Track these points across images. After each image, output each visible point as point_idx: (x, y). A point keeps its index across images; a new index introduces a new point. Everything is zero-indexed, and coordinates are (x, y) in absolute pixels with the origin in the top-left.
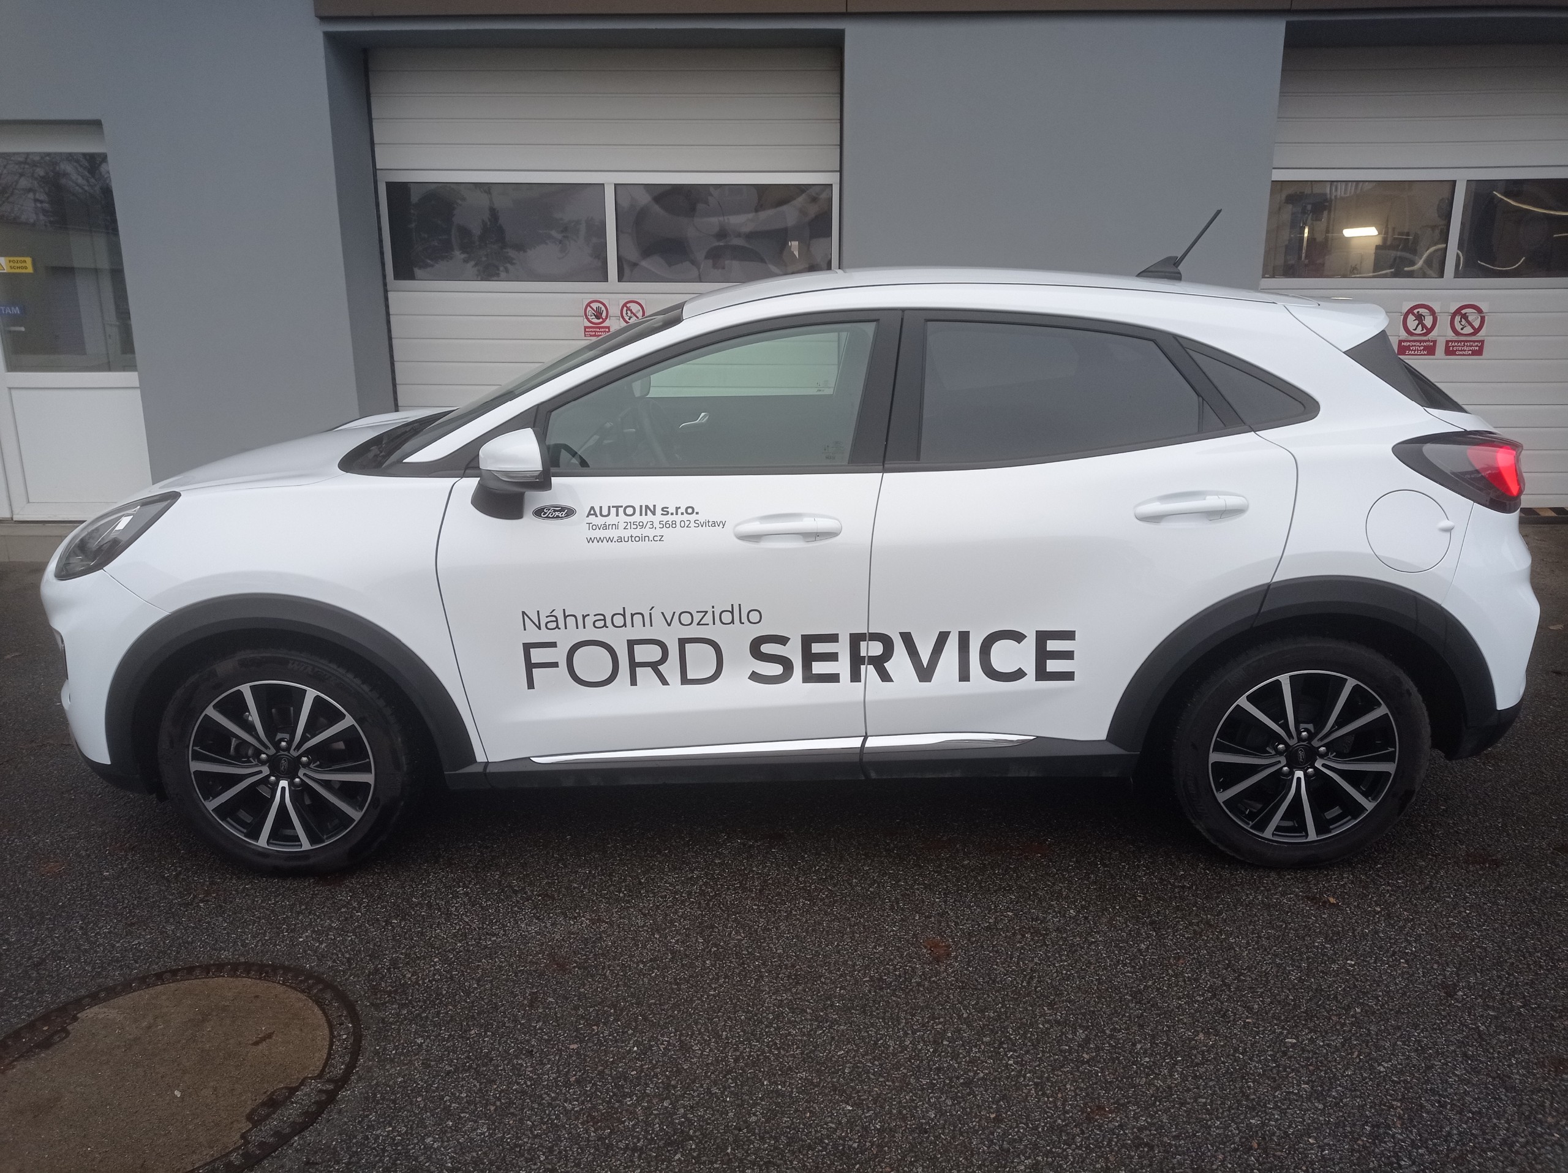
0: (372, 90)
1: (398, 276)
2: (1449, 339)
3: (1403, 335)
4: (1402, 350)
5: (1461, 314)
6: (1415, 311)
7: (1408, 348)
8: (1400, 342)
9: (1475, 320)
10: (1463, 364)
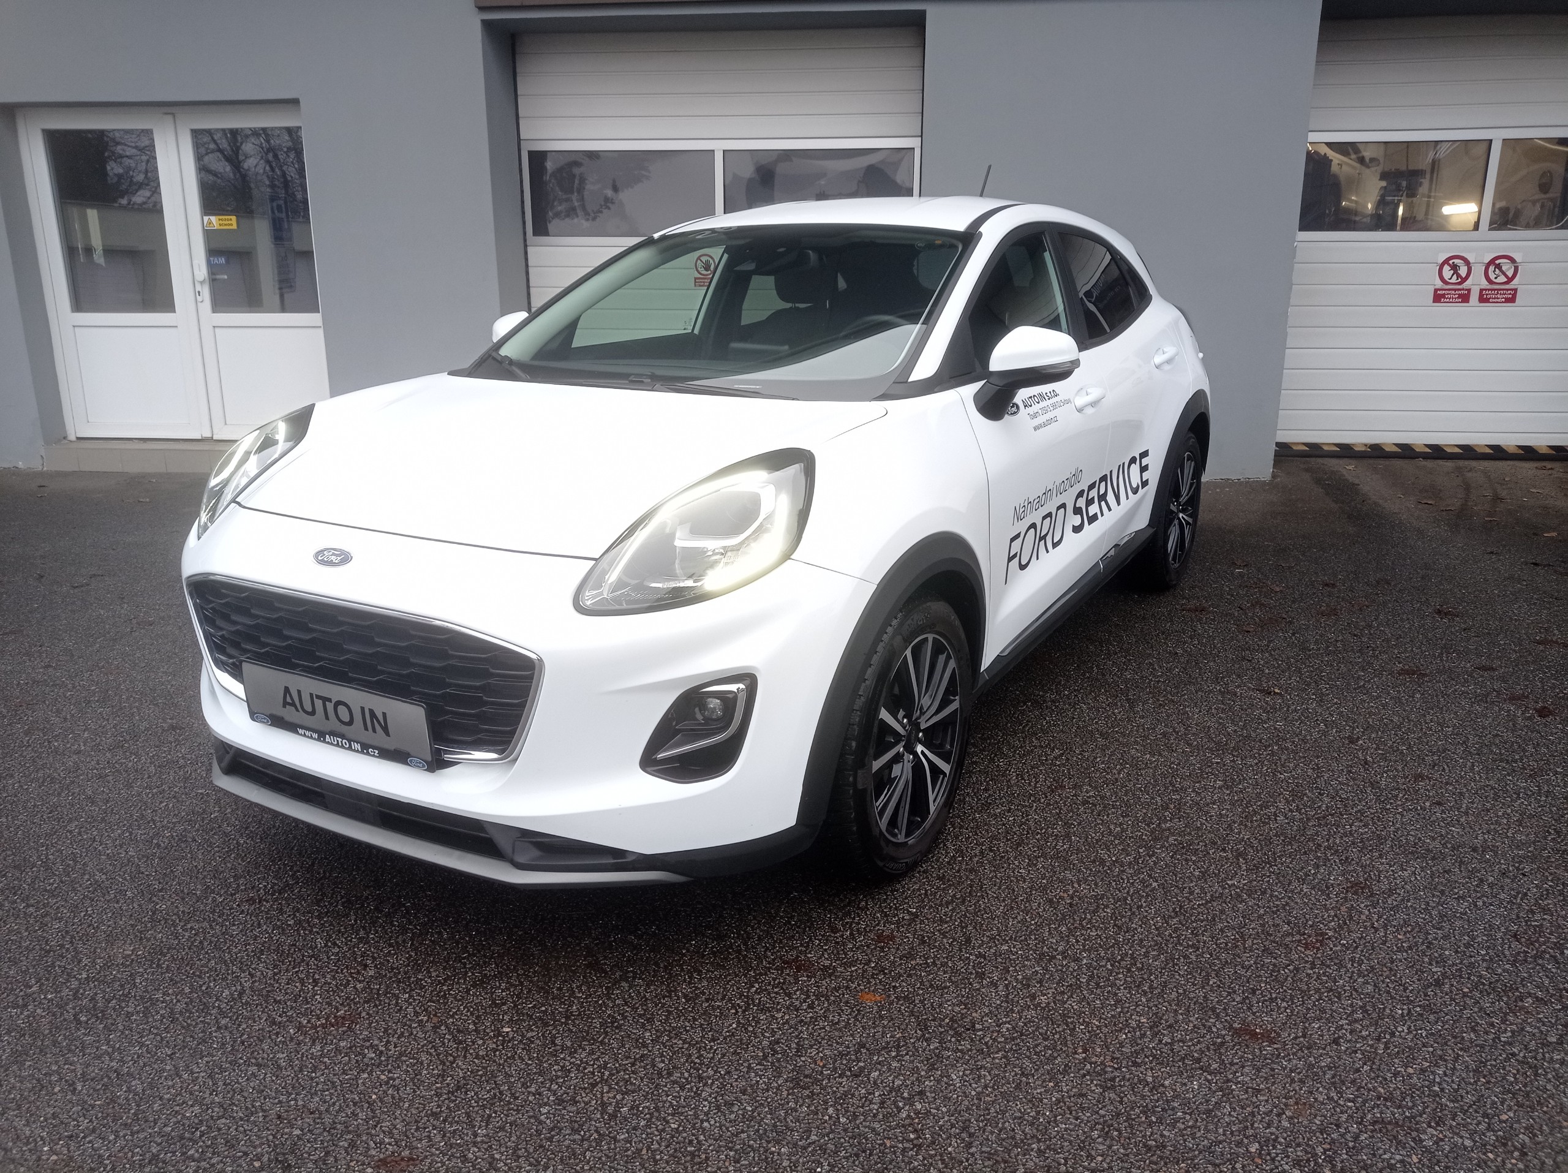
0: (518, 70)
1: (539, 233)
2: (1483, 287)
3: (1439, 284)
4: (1438, 298)
5: (1495, 264)
6: (1451, 262)
7: (1443, 296)
8: (1436, 290)
9: (1508, 269)
10: (1497, 311)
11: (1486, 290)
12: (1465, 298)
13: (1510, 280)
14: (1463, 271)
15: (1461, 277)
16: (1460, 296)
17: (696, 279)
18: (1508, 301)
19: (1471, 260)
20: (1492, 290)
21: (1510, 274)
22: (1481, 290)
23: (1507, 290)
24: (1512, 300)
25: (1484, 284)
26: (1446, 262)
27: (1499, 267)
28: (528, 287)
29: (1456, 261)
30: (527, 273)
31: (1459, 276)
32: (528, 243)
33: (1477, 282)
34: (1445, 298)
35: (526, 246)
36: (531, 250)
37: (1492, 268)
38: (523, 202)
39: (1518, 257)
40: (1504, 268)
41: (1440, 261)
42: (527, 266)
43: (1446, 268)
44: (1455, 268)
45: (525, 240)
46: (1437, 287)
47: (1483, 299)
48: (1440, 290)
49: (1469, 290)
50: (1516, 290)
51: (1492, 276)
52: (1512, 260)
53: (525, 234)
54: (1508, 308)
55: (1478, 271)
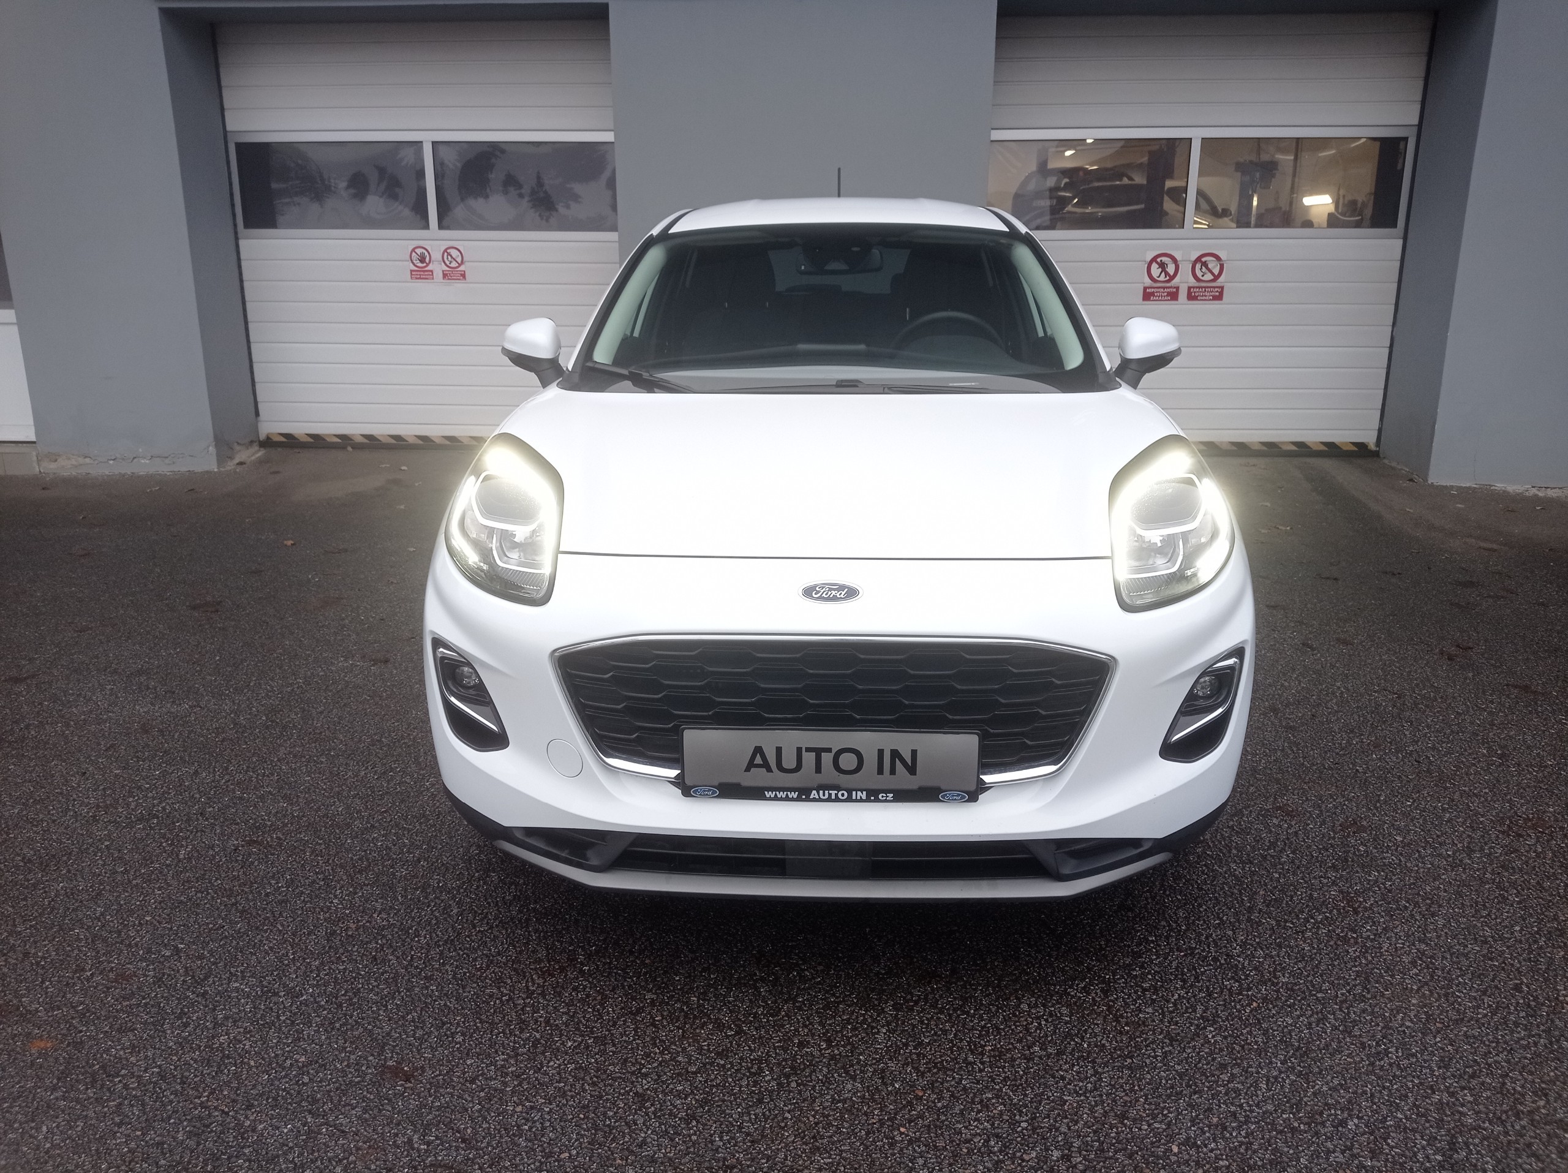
1: (247, 225)
2: (1191, 285)
3: (1148, 282)
4: (1147, 296)
5: (1201, 262)
6: (1159, 260)
7: (1153, 294)
8: (1145, 288)
9: (1214, 267)
10: (1205, 308)
11: (1194, 287)
12: (1174, 296)
13: (1216, 278)
14: (1171, 269)
15: (1169, 275)
16: (1169, 294)
17: (412, 271)
18: (1215, 298)
19: (1178, 257)
20: (1199, 288)
21: (1216, 271)
22: (1189, 288)
23: (1214, 287)
24: (1219, 297)
25: (1192, 281)
26: (1154, 260)
27: (1205, 264)
28: (241, 281)
29: (1164, 259)
30: (240, 267)
31: (1167, 274)
32: (240, 235)
33: (1184, 280)
34: (1154, 296)
35: (237, 239)
36: (242, 243)
37: (1198, 266)
38: (232, 195)
39: (1223, 255)
40: (1210, 266)
41: (1149, 259)
42: (239, 259)
43: (1154, 266)
44: (1162, 266)
45: (236, 233)
46: (1146, 285)
47: (1191, 297)
48: (1149, 288)
49: (1177, 288)
50: (1222, 288)
51: (1199, 274)
52: (1218, 258)
53: (235, 225)
54: (1215, 306)
55: (1185, 269)
